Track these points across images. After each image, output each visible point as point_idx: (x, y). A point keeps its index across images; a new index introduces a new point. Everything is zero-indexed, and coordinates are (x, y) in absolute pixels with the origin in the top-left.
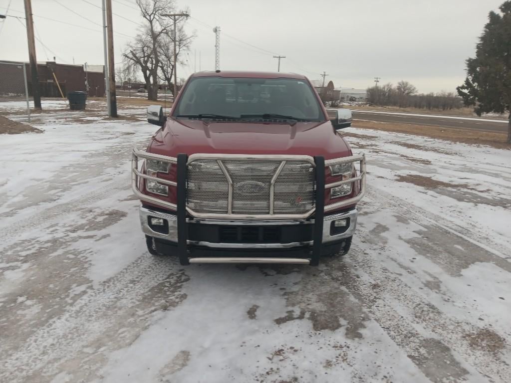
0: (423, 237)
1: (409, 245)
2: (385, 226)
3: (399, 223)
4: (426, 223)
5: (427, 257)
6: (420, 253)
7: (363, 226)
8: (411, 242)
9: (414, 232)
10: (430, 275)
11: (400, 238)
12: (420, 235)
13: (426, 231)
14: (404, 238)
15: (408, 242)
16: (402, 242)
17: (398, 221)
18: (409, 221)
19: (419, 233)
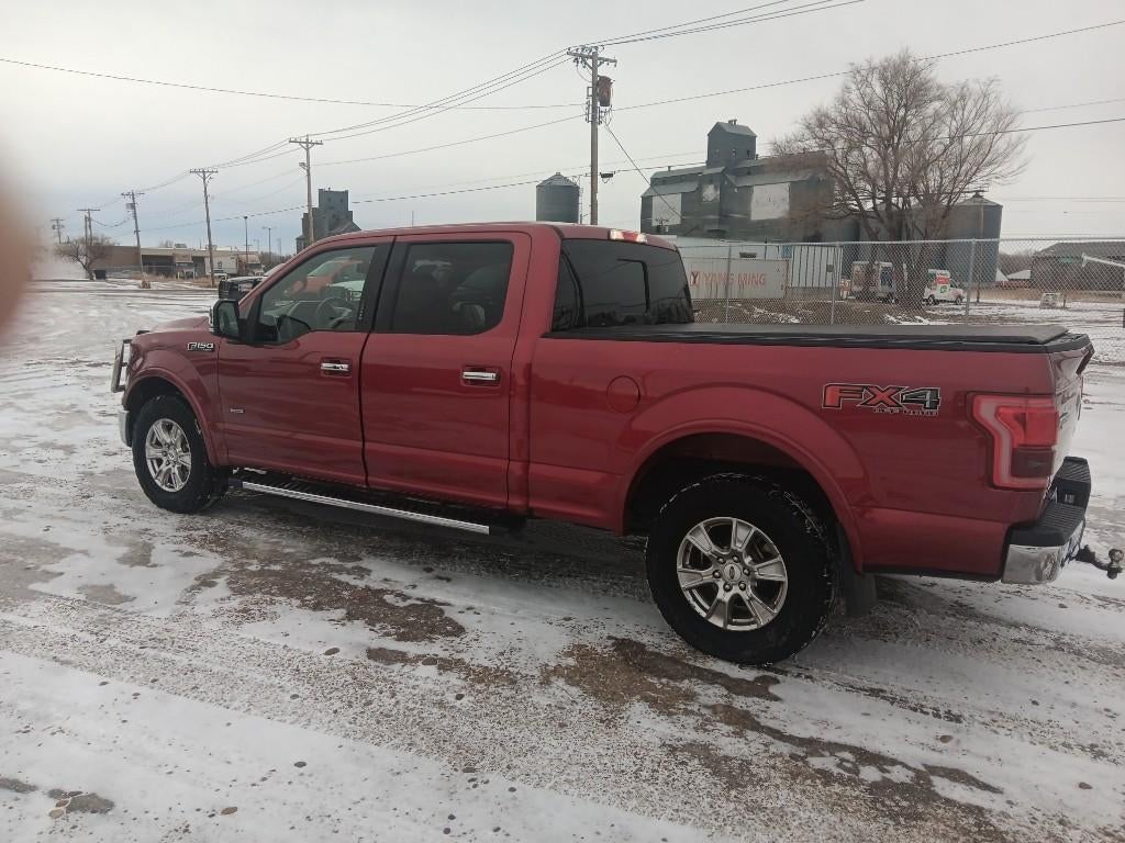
0: (37, 567)
1: (62, 546)
2: (132, 566)
3: (104, 581)
4: (37, 607)
5: (23, 538)
6: (37, 540)
7: (178, 553)
8: (60, 553)
9: (62, 574)
10: (16, 520)
11: (85, 553)
12: (43, 571)
13: (31, 582)
14: (78, 556)
15: (67, 552)
16: (78, 547)
17: (111, 587)
18: (82, 597)
19: (49, 576)
